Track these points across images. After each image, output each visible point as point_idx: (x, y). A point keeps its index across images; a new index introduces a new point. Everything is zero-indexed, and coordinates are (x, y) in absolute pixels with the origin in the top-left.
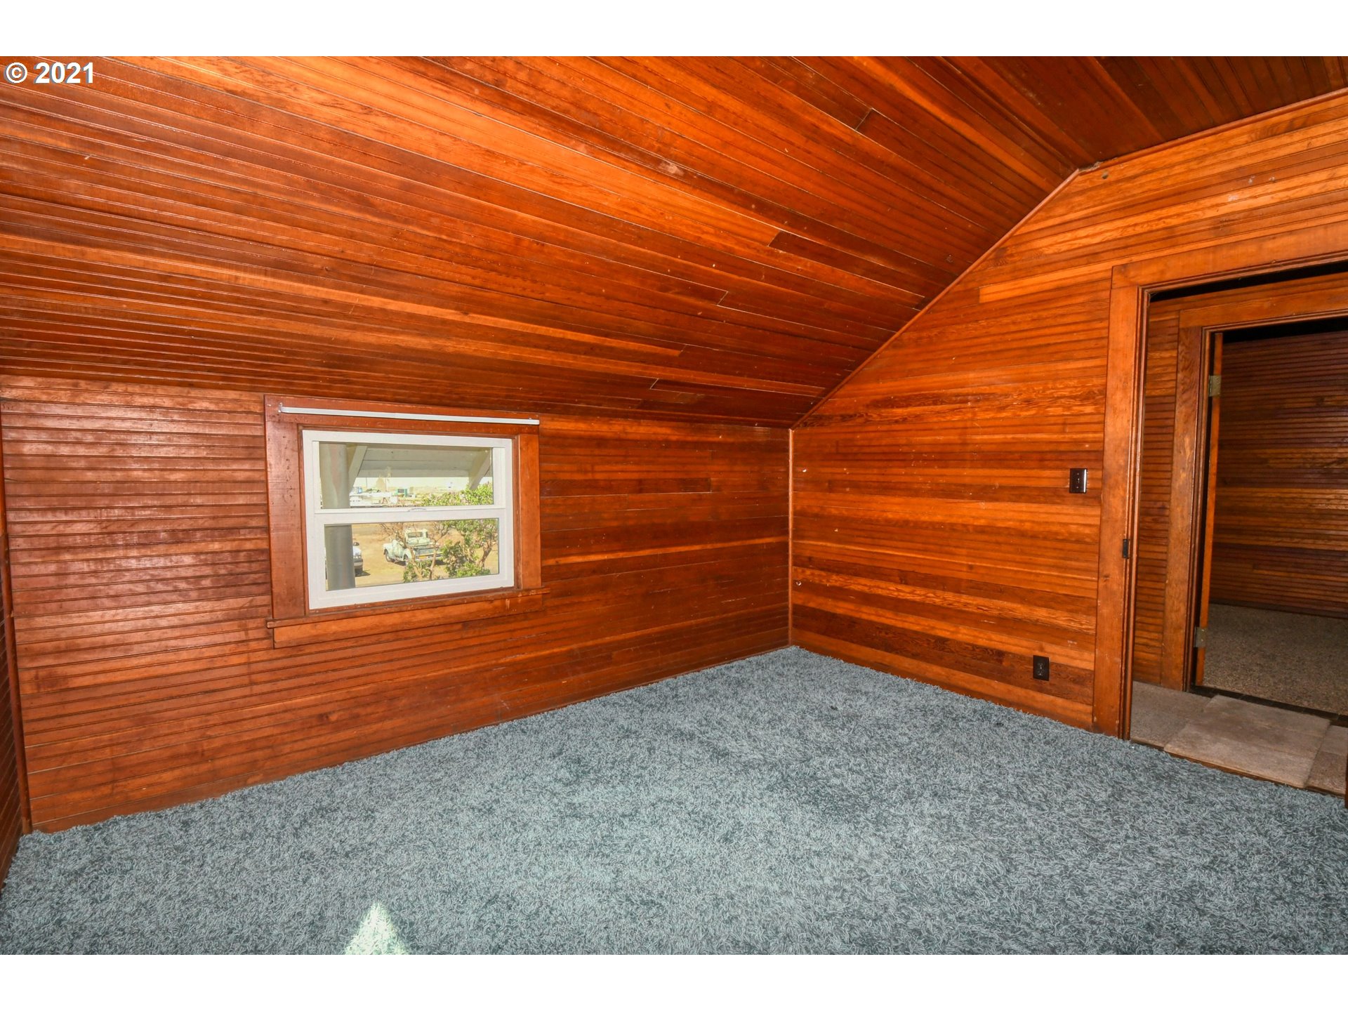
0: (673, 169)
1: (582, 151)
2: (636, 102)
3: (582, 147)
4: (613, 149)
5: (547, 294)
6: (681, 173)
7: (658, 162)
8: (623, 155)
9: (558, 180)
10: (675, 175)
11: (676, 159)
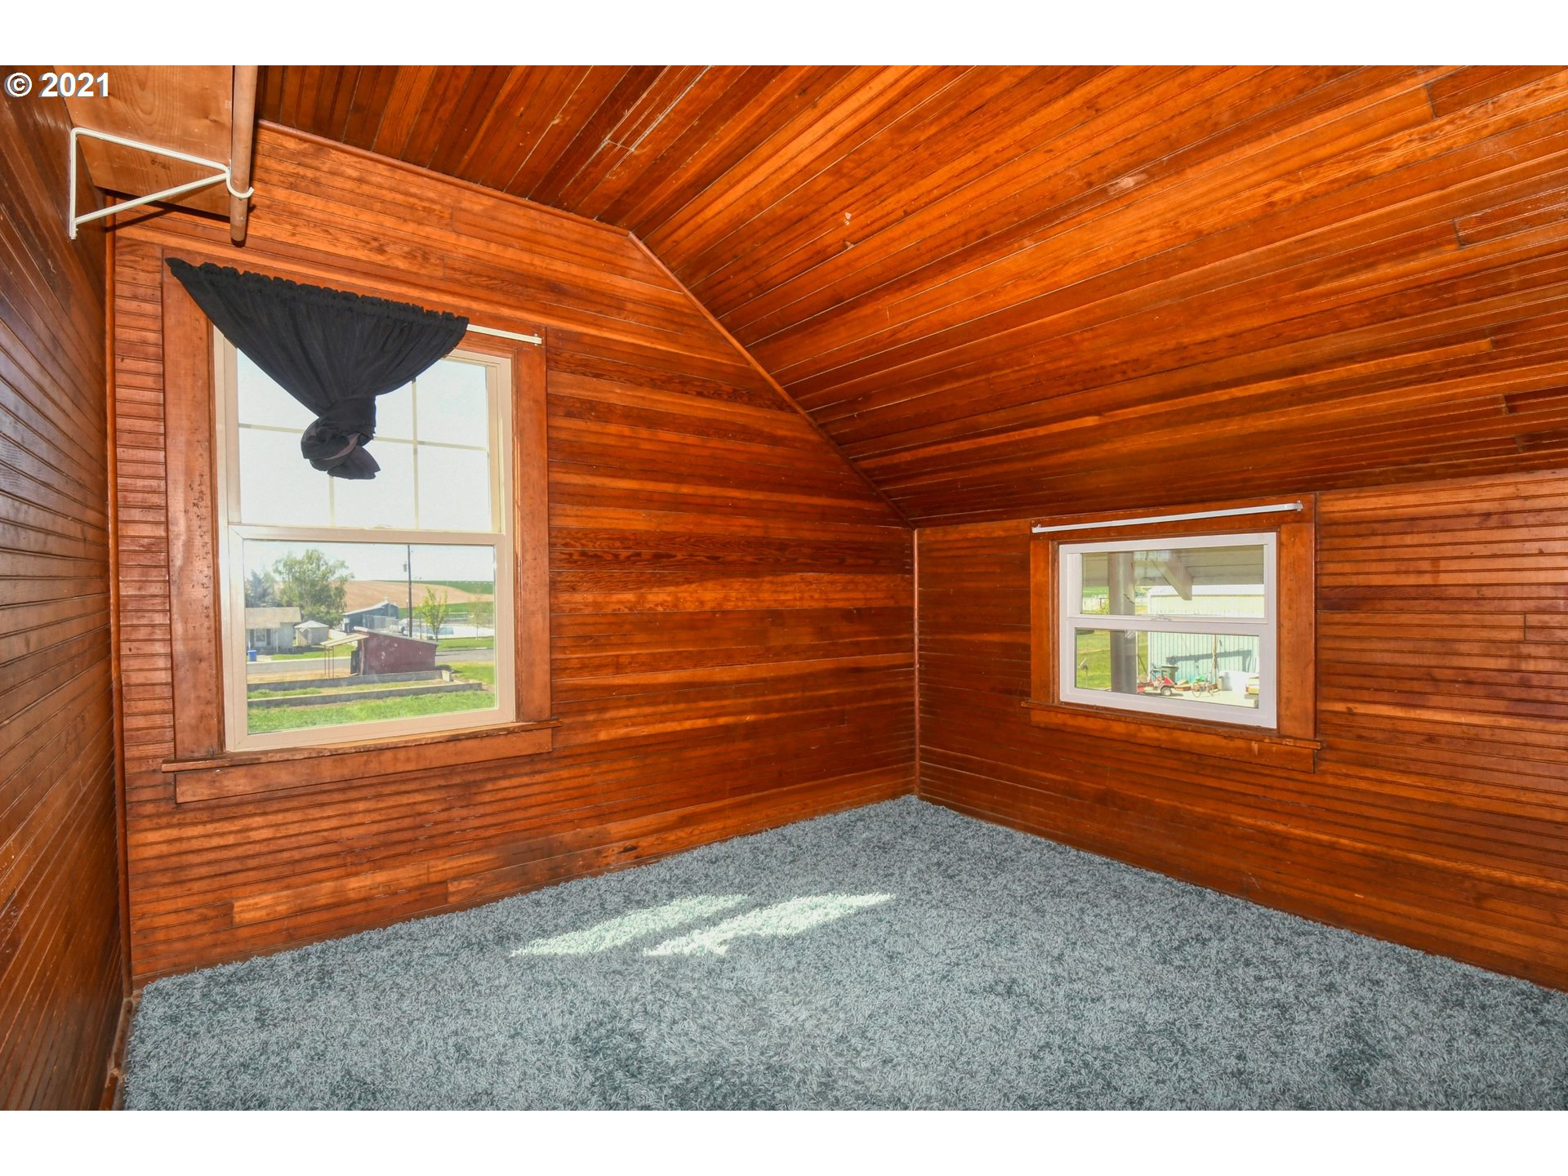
0: (1127, 182)
1: (1029, 245)
2: (1021, 178)
3: (1026, 242)
4: (1051, 221)
5: (1153, 366)
6: (1143, 177)
7: (1104, 191)
8: (1063, 218)
9: (1040, 277)
10: (1136, 184)
11: (1118, 174)
